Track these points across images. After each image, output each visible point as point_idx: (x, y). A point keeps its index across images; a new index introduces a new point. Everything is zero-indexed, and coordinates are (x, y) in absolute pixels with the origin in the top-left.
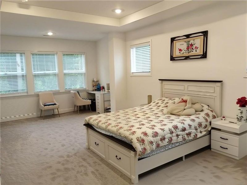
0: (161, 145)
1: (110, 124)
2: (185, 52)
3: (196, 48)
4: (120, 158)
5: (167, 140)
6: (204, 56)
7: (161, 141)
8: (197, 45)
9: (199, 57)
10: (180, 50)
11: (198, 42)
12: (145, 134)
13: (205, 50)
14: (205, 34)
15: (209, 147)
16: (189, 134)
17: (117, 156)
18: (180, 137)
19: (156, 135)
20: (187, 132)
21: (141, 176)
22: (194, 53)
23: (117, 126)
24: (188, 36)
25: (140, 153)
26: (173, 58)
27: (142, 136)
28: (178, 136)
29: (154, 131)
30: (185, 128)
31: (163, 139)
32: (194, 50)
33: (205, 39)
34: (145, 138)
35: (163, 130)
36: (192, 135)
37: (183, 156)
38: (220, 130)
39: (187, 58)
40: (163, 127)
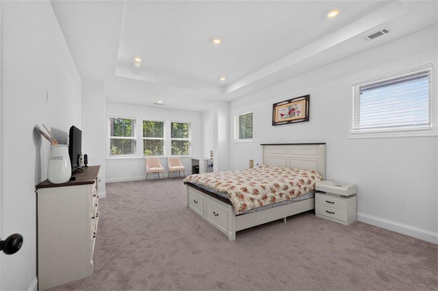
0: (264, 205)
1: (209, 180)
2: (286, 116)
3: (299, 112)
4: (218, 215)
5: (269, 199)
6: (307, 119)
7: (263, 199)
8: (298, 109)
9: (301, 120)
10: (282, 115)
11: (300, 106)
12: (245, 190)
13: (307, 114)
14: (307, 98)
15: (312, 212)
16: (292, 192)
17: (214, 213)
18: (284, 196)
19: (256, 192)
20: (289, 190)
21: (239, 233)
22: (296, 117)
23: (216, 182)
24: (290, 101)
25: (240, 208)
26: (275, 123)
27: (242, 192)
28: (281, 195)
29: (255, 188)
30: (287, 186)
31: (265, 198)
32: (296, 114)
33: (307, 103)
34: (244, 194)
35: (263, 187)
36: (296, 192)
37: (284, 218)
38: (324, 193)
39: (289, 122)
40: (264, 185)
